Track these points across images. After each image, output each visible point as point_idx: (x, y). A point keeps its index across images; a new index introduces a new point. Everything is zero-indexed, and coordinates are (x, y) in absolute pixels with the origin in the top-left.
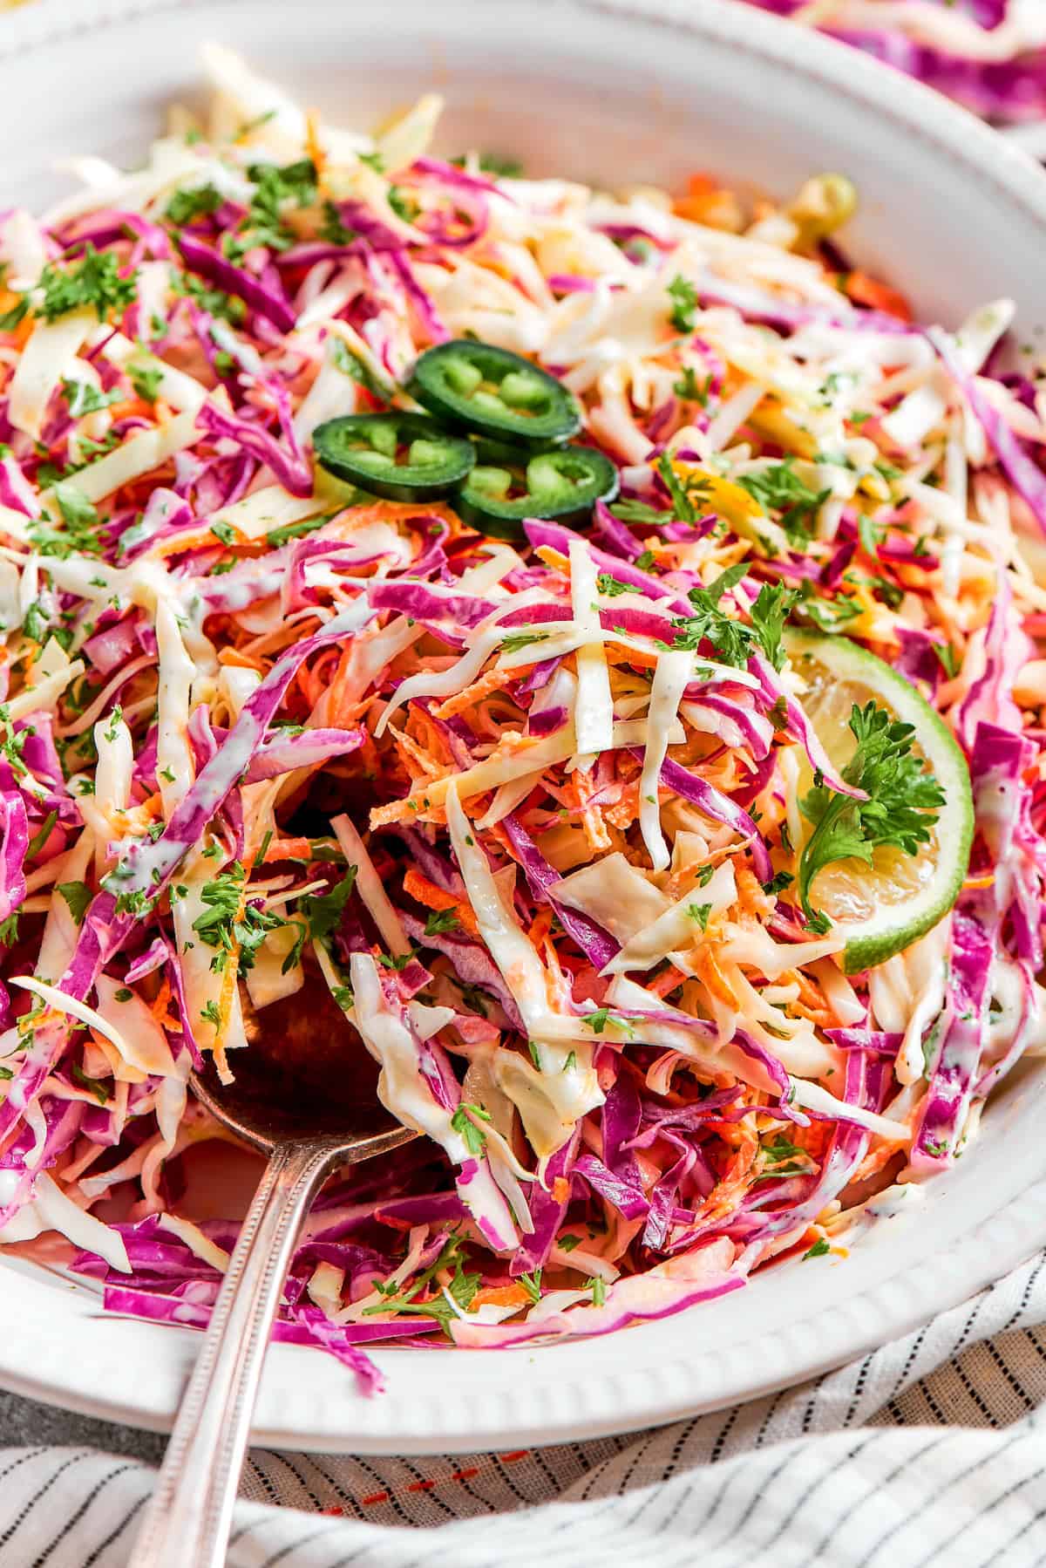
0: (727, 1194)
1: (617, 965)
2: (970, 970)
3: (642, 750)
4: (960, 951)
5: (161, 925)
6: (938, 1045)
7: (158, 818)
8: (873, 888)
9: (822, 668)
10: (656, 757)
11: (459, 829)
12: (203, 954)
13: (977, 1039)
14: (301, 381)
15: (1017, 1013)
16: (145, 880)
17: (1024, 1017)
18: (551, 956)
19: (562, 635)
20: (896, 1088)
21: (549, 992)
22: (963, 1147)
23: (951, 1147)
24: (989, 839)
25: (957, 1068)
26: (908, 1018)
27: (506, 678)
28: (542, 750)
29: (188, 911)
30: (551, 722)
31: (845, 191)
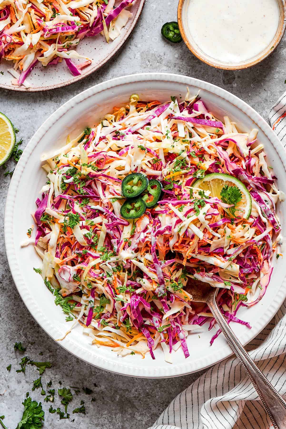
0: (260, 256)
1: (225, 250)
2: (259, 200)
3: (205, 228)
4: (256, 199)
5: (169, 293)
6: (265, 214)
7: (156, 283)
8: (241, 207)
9: (207, 182)
10: (208, 227)
11: (194, 255)
12: (177, 292)
13: (269, 209)
14: (110, 205)
15: (269, 200)
16: (163, 291)
17: (271, 201)
18: (217, 256)
19: (184, 226)
20: (265, 224)
21: (221, 261)
22: (280, 223)
23: (278, 225)
24: (246, 182)
25: (270, 214)
26: (258, 213)
27: (183, 236)
28: (195, 241)
29: (170, 289)
30: (193, 237)
31: (136, 96)
